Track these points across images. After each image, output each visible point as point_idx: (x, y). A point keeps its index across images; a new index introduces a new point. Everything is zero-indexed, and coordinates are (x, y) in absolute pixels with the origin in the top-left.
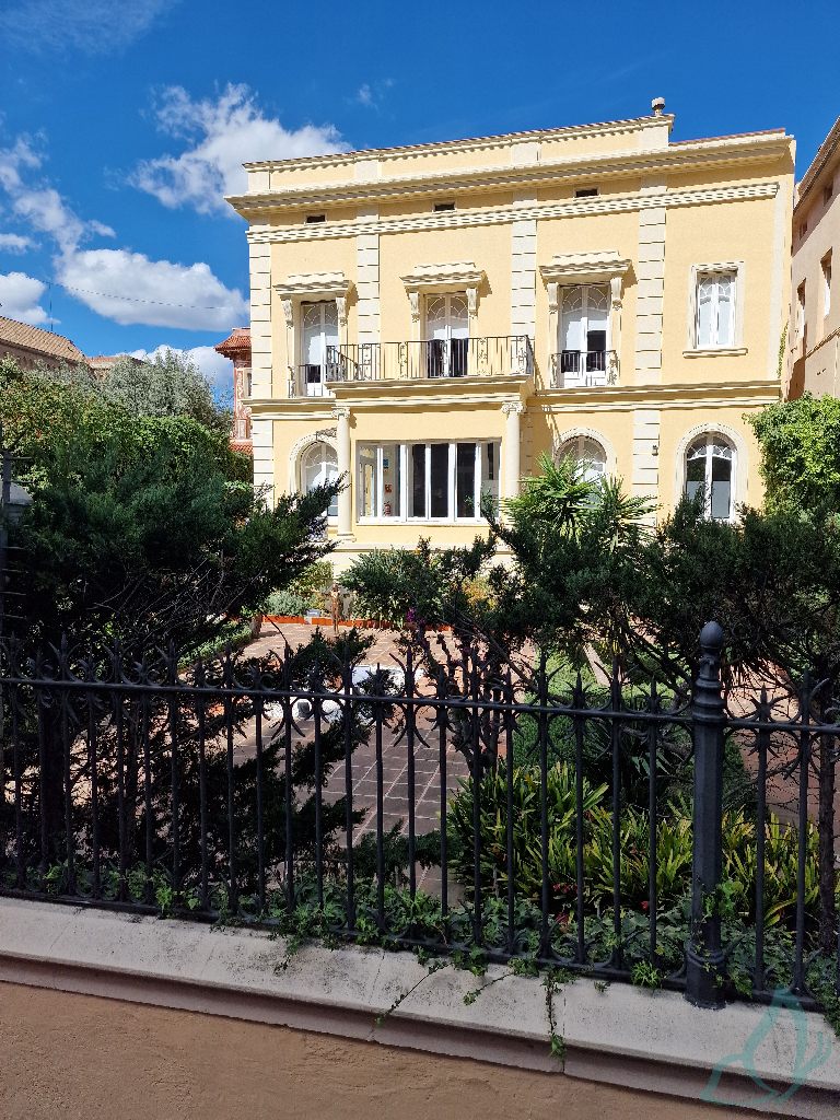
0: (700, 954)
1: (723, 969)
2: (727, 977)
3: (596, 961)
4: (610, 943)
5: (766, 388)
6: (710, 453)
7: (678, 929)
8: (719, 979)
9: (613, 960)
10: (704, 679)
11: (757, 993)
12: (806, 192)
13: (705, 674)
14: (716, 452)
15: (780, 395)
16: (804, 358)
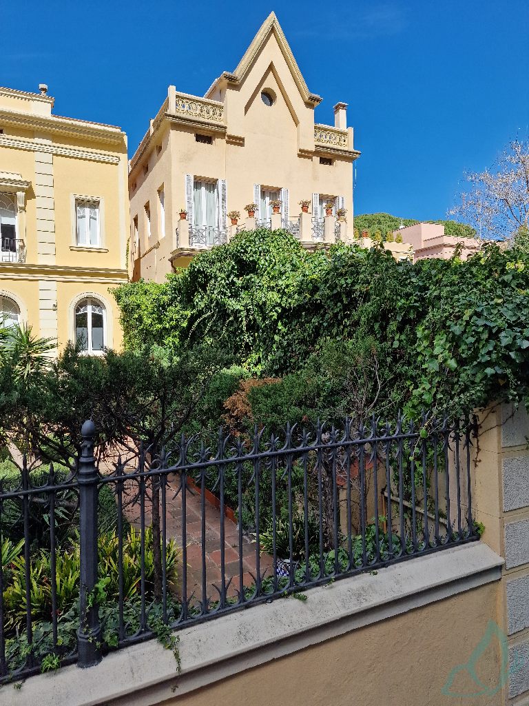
0: (86, 633)
1: (100, 637)
2: (102, 641)
3: (16, 668)
4: (24, 652)
5: (120, 274)
6: (89, 310)
7: (73, 622)
8: (98, 644)
9: (27, 663)
10: (84, 457)
11: (121, 642)
12: (134, 166)
13: (85, 453)
14: (93, 309)
15: (128, 278)
16: (140, 258)
